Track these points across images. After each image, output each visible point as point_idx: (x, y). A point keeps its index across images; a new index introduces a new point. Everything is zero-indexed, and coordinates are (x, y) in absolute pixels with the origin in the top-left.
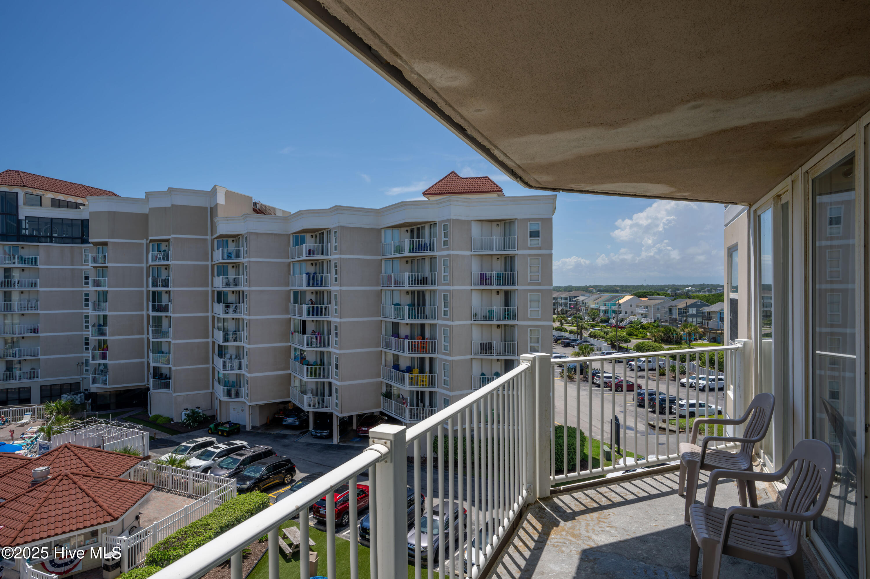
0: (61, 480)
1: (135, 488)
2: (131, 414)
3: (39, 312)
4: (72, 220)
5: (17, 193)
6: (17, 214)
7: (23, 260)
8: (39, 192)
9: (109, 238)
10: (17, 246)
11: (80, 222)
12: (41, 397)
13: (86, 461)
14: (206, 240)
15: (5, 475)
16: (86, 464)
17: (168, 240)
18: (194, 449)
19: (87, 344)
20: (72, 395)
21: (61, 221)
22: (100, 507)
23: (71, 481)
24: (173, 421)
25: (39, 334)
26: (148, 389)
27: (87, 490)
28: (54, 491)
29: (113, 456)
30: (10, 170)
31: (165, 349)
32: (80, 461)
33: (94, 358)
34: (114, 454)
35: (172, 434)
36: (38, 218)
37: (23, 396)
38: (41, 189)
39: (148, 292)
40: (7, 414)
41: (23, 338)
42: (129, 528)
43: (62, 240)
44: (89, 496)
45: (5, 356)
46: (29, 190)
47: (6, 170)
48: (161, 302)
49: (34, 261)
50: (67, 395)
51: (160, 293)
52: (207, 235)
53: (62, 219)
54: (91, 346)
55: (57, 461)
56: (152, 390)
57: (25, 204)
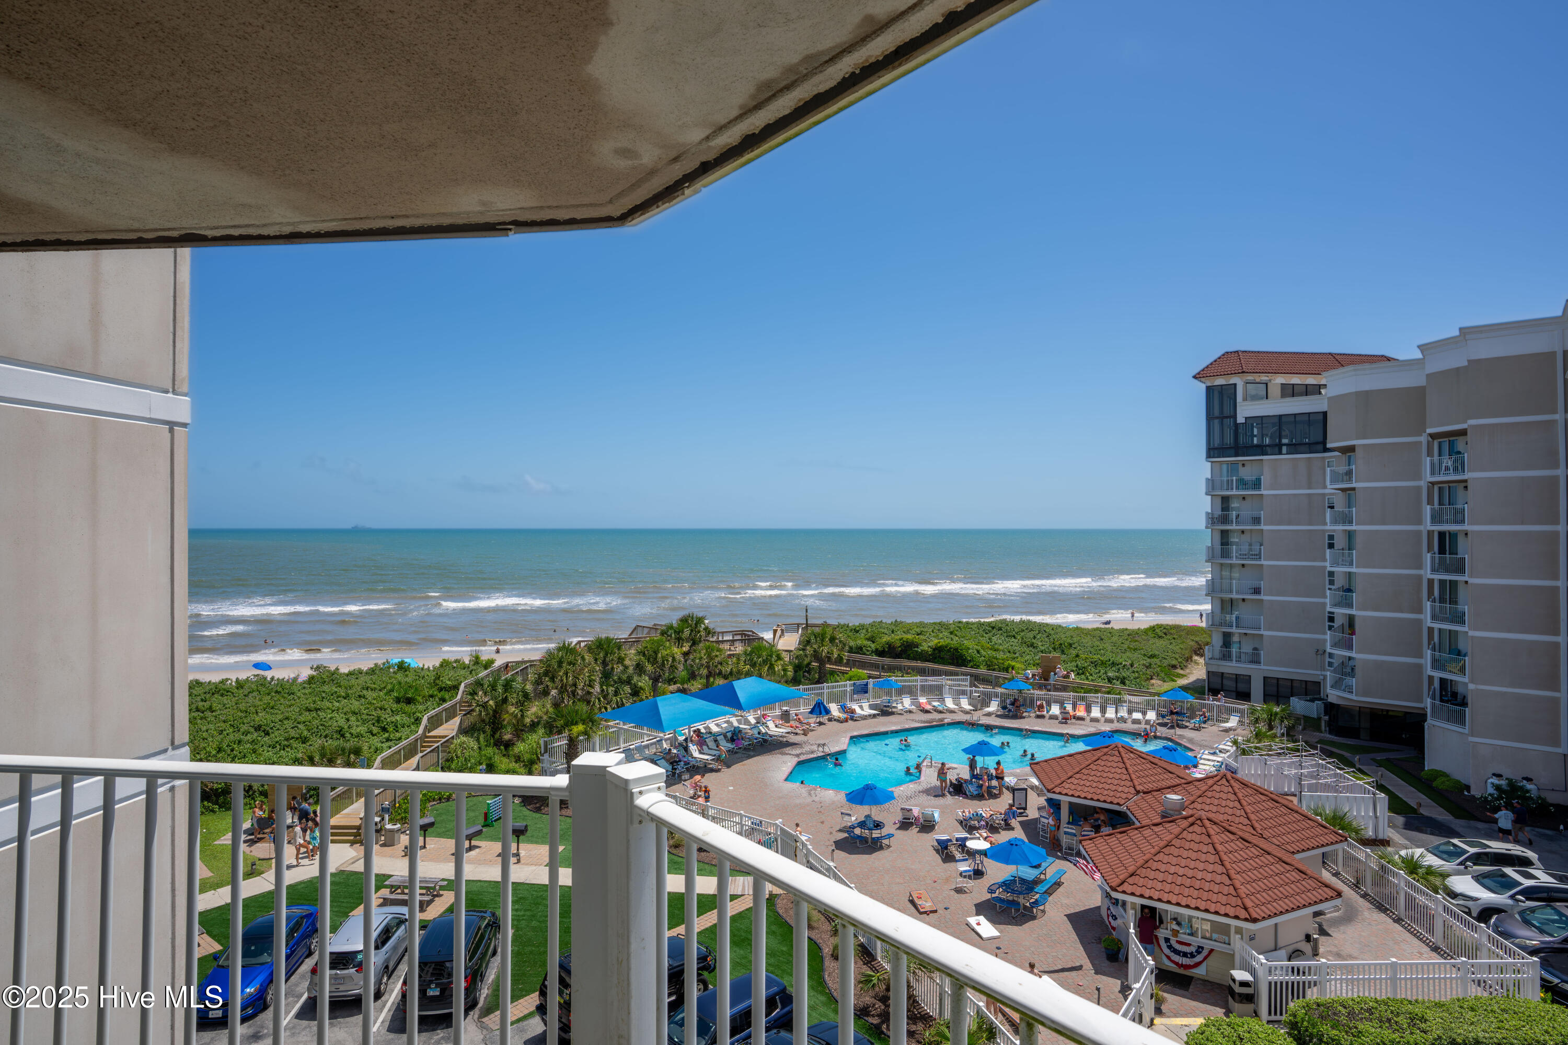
0: (1192, 824)
1: (1303, 882)
2: (1392, 756)
3: (1263, 562)
4: (1309, 414)
5: (1235, 385)
6: (1235, 417)
7: (1242, 484)
8: (1264, 378)
9: (1357, 438)
10: (1236, 463)
11: (1321, 417)
12: (1265, 695)
13: (1249, 809)
14: (1555, 421)
15: (1150, 792)
16: (1246, 813)
17: (1463, 433)
18: (1478, 859)
19: (1331, 619)
20: (1307, 700)
21: (1292, 419)
22: (1235, 889)
23: (1204, 831)
24: (1469, 792)
25: (1262, 597)
26: (1422, 717)
27: (1222, 854)
28: (1180, 837)
29: (1295, 815)
30: (1227, 353)
31: (1461, 646)
32: (1239, 807)
33: (1335, 645)
34: (1297, 812)
35: (1457, 817)
36: (1262, 417)
37: (1242, 687)
38: (1266, 373)
39: (1430, 533)
40: (1210, 708)
41: (1244, 600)
42: (1291, 948)
43: (1295, 448)
44: (1223, 865)
45: (1221, 625)
46: (1250, 377)
47: (1222, 352)
48: (1457, 554)
49: (1257, 484)
50: (1300, 699)
51: (1453, 536)
52: (1555, 412)
53: (1295, 415)
54: (1336, 624)
55: (1209, 794)
56: (1430, 722)
57: (1245, 399)
